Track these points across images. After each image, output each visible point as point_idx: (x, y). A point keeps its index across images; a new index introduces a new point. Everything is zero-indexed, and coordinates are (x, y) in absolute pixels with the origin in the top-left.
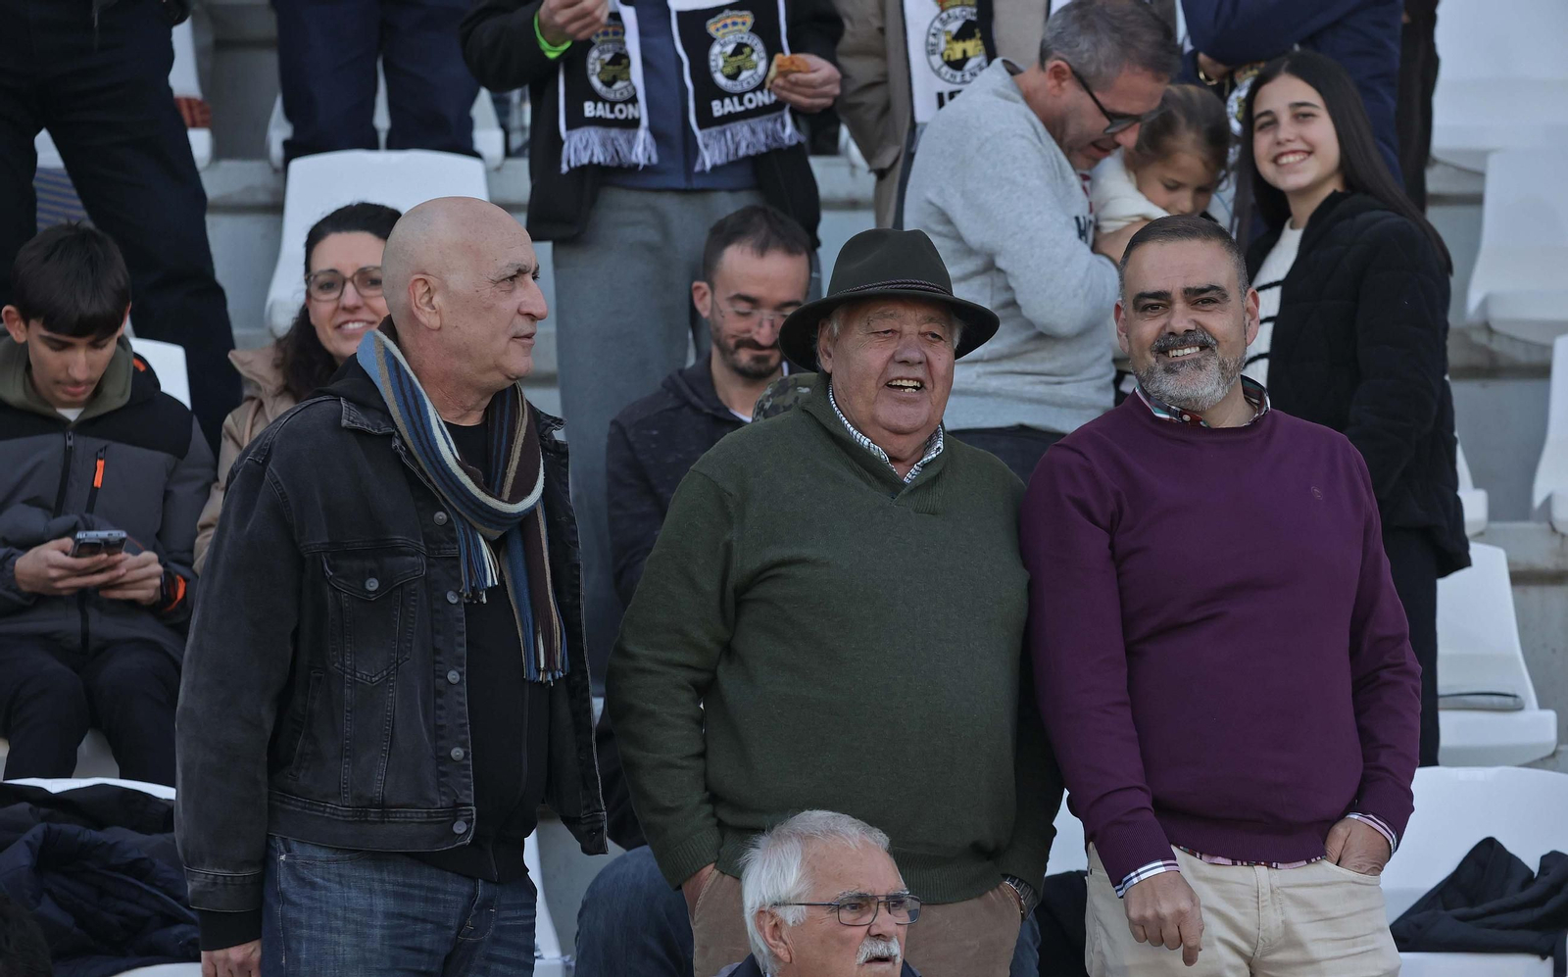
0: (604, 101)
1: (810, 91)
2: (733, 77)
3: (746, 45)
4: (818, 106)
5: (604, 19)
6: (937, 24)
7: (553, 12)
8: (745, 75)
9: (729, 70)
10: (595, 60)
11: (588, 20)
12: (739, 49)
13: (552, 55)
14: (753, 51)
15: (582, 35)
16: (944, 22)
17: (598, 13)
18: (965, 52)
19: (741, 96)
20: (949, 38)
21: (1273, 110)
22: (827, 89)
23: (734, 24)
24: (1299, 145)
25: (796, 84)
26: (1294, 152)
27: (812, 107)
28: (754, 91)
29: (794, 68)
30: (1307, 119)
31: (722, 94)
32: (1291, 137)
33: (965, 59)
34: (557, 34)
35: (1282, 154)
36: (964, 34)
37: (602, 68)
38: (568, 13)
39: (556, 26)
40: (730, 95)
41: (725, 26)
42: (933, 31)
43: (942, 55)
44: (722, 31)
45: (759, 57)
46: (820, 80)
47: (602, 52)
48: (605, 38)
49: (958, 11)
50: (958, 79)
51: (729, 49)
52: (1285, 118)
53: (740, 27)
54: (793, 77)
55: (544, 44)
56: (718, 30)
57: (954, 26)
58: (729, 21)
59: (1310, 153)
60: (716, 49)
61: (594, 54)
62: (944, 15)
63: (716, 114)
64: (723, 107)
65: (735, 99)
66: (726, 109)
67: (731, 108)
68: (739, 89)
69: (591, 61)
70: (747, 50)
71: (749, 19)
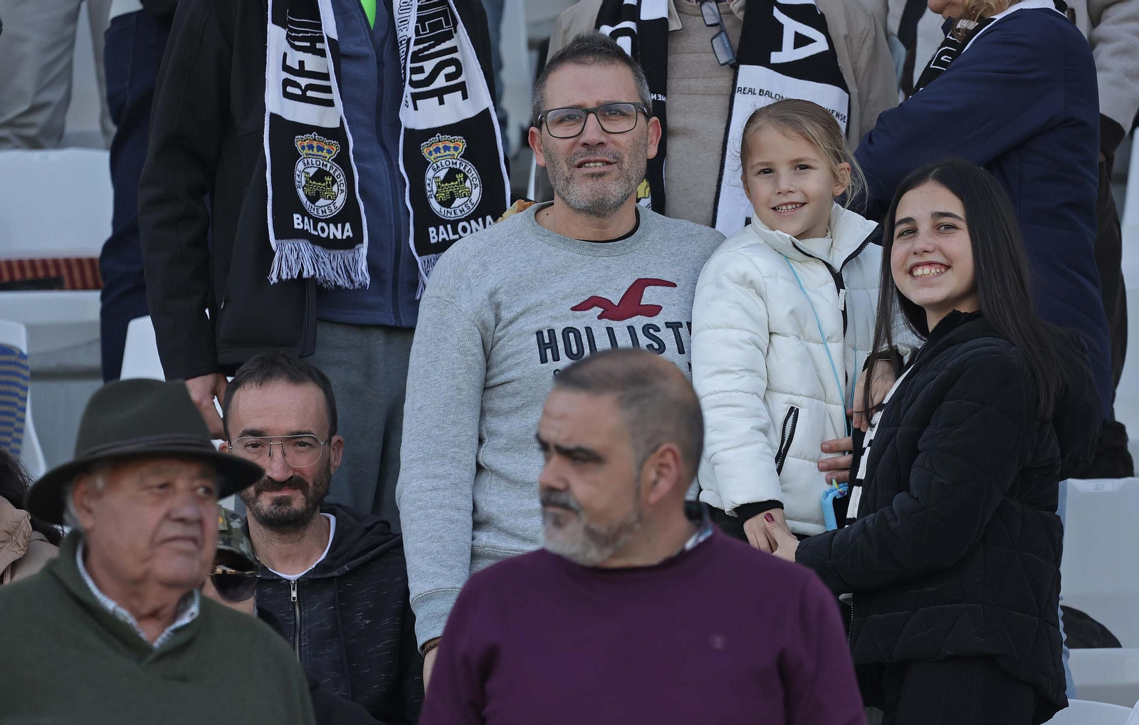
2: (447, 204)
3: (459, 171)
8: (458, 202)
9: (442, 196)
10: (301, 173)
12: (452, 175)
14: (466, 177)
19: (454, 223)
21: (915, 217)
23: (447, 148)
24: (936, 258)
26: (930, 264)
28: (468, 220)
30: (948, 231)
31: (438, 222)
32: (930, 248)
35: (918, 265)
37: (307, 182)
40: (445, 223)
41: (437, 150)
44: (435, 155)
45: (472, 184)
47: (307, 165)
48: (311, 152)
51: (442, 174)
52: (924, 226)
53: (452, 152)
56: (430, 154)
58: (441, 145)
59: (948, 267)
60: (430, 174)
61: (301, 165)
63: (433, 241)
64: (438, 234)
65: (449, 226)
66: (441, 237)
67: (445, 236)
68: (452, 217)
69: (298, 173)
70: (460, 176)
71: (461, 144)
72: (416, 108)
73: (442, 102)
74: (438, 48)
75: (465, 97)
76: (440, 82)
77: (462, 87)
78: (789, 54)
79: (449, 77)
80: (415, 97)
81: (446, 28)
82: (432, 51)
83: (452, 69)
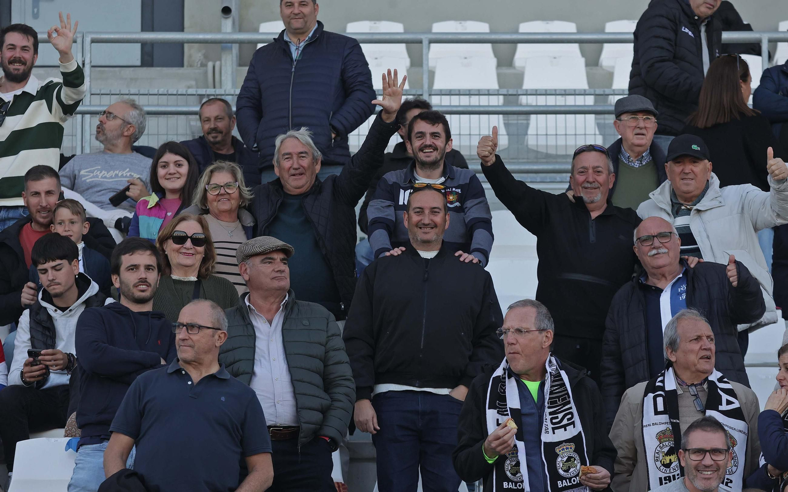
0: (512, 482)
1: (597, 481)
2: (567, 471)
3: (572, 457)
4: (601, 488)
5: (512, 445)
6: (658, 448)
7: (490, 442)
8: (572, 470)
9: (565, 468)
10: (508, 465)
11: (506, 445)
12: (569, 459)
13: (490, 462)
14: (575, 459)
15: (503, 452)
16: (661, 448)
17: (509, 442)
18: (670, 460)
19: (570, 479)
20: (663, 454)
22: (604, 480)
23: (567, 448)
25: (590, 478)
27: (598, 488)
28: (575, 477)
29: (589, 472)
33: (671, 463)
34: (493, 452)
36: (669, 453)
37: (511, 468)
38: (497, 442)
39: (492, 449)
40: (566, 479)
41: (563, 449)
42: (657, 451)
43: (661, 462)
44: (562, 452)
45: (577, 462)
46: (600, 477)
47: (511, 461)
48: (513, 455)
49: (667, 443)
50: (668, 472)
51: (565, 459)
53: (569, 450)
54: (589, 475)
55: (487, 458)
56: (560, 451)
57: (666, 450)
58: (565, 447)
60: (559, 459)
61: (508, 462)
62: (661, 445)
63: (559, 487)
64: (562, 483)
65: (568, 480)
66: (564, 485)
67: (566, 484)
68: (569, 476)
69: (506, 465)
70: (572, 459)
71: (573, 446)
72: (554, 433)
73: (565, 430)
74: (564, 408)
75: (574, 427)
76: (565, 422)
77: (573, 423)
78: (724, 407)
79: (568, 420)
80: (554, 429)
81: (568, 400)
82: (562, 409)
83: (570, 416)
